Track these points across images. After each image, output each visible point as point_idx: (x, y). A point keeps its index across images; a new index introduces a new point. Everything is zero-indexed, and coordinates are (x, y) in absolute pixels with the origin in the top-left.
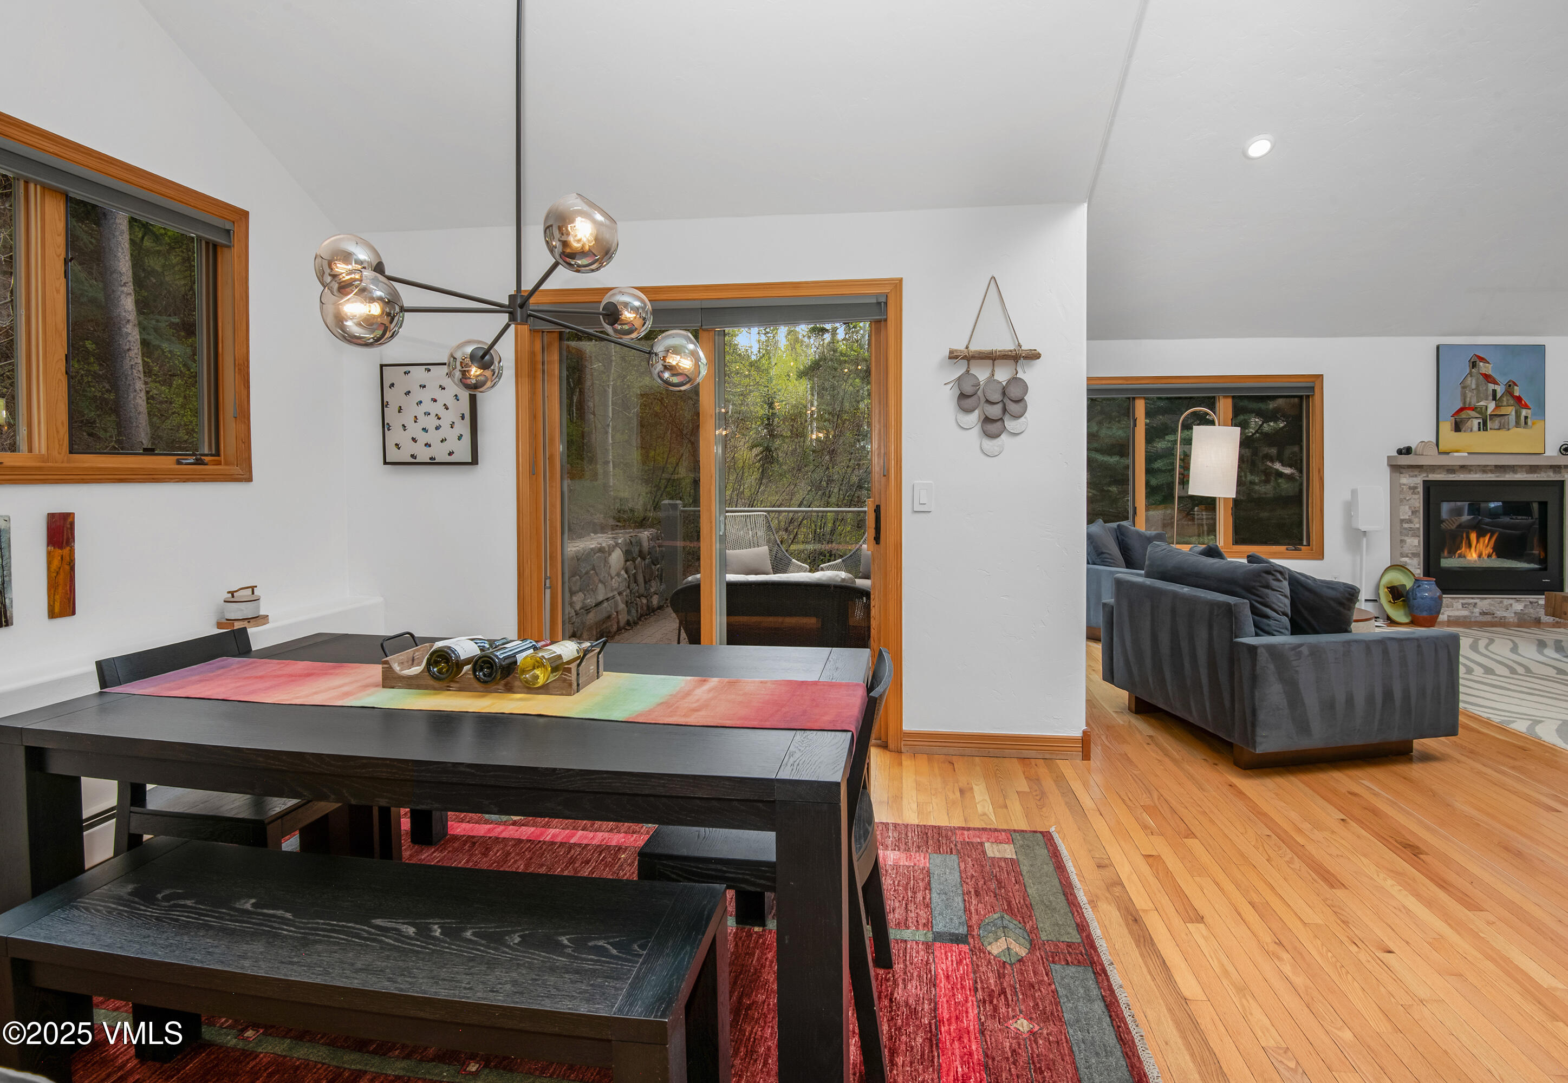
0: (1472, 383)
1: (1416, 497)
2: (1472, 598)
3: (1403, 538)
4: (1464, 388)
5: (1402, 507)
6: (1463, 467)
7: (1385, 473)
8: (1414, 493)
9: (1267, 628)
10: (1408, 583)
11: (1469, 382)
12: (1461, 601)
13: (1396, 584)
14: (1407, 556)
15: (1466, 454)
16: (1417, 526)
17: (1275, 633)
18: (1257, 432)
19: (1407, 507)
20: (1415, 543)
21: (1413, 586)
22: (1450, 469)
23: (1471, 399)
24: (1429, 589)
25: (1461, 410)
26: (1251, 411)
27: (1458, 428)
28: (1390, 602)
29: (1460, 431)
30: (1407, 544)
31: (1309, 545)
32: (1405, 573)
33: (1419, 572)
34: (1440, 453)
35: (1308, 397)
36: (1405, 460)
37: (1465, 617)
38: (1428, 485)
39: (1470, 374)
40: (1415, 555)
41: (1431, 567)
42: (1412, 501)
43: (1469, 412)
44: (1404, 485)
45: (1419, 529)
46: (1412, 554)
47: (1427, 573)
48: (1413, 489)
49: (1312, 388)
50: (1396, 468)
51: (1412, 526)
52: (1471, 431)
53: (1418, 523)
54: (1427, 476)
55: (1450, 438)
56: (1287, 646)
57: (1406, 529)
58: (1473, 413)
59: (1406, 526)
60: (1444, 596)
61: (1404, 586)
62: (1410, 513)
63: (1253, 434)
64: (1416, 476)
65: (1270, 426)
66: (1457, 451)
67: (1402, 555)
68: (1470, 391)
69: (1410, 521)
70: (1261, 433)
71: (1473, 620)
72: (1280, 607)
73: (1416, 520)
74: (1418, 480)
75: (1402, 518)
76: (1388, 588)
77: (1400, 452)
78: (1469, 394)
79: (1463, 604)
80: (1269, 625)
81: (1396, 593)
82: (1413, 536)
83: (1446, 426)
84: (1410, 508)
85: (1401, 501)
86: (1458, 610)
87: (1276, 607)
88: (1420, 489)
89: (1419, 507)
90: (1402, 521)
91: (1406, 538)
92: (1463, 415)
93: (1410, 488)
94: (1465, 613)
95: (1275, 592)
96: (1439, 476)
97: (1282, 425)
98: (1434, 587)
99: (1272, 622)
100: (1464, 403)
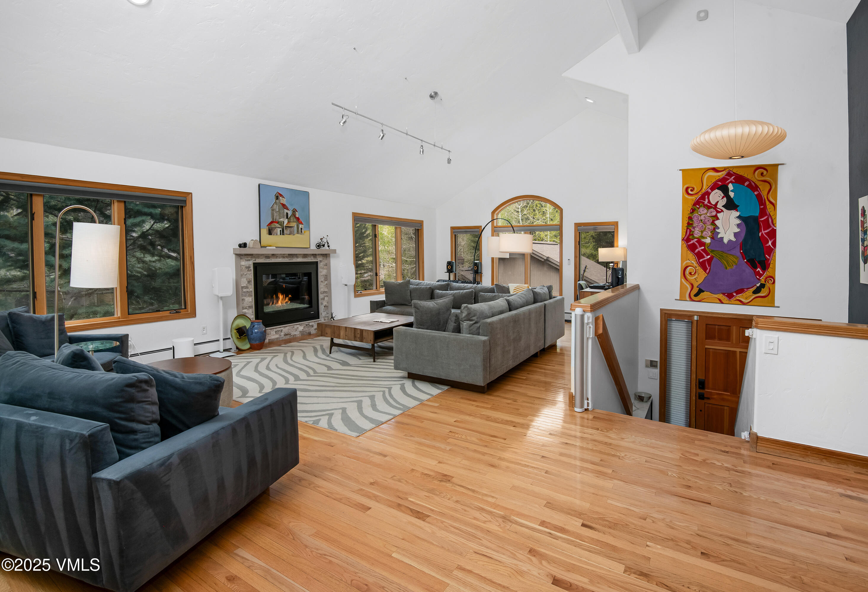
0: (276, 208)
1: (249, 272)
2: (280, 327)
3: (243, 298)
4: (273, 210)
5: (242, 279)
6: (273, 255)
7: (233, 258)
8: (248, 271)
9: (134, 444)
10: (248, 325)
11: (275, 207)
12: (275, 330)
13: (241, 326)
14: (246, 309)
15: (275, 248)
16: (251, 290)
17: (144, 445)
18: (150, 229)
19: (245, 279)
20: (250, 300)
21: (250, 326)
22: (267, 257)
23: (276, 217)
24: (259, 327)
25: (272, 222)
26: (146, 214)
27: (270, 233)
28: (238, 338)
29: (271, 235)
30: (246, 301)
31: (185, 308)
32: (245, 318)
33: (252, 317)
34: (262, 247)
35: (182, 207)
36: (244, 251)
37: (277, 338)
38: (256, 266)
39: (276, 202)
40: (250, 307)
41: (259, 314)
42: (248, 275)
43: (275, 224)
44: (243, 266)
45: (251, 291)
46: (249, 307)
47: (257, 317)
48: (248, 268)
49: (185, 201)
50: (239, 256)
51: (248, 290)
52: (277, 235)
53: (251, 288)
54: (255, 260)
55: (267, 239)
56: (155, 465)
57: (245, 292)
58: (277, 225)
59: (245, 290)
60: (267, 328)
61: (245, 327)
62: (247, 283)
63: (148, 231)
64: (249, 260)
65: (158, 226)
66: (270, 246)
67: (243, 308)
68: (276, 212)
69: (247, 287)
70: (153, 230)
71: (281, 339)
72: (147, 417)
73: (250, 286)
74: (251, 263)
75: (242, 286)
76: (236, 329)
77: (240, 246)
78: (275, 214)
79: (276, 332)
80: (136, 440)
81: (241, 332)
82: (249, 296)
83: (265, 231)
84: (247, 279)
85: (242, 275)
86: (273, 335)
87: (143, 419)
88: (252, 268)
89: (251, 279)
90: (243, 287)
91: (245, 298)
92: (273, 225)
93: (246, 268)
94: (277, 336)
95: (140, 405)
96: (261, 260)
97: (167, 226)
98: (262, 326)
99: (139, 436)
100: (273, 219)
